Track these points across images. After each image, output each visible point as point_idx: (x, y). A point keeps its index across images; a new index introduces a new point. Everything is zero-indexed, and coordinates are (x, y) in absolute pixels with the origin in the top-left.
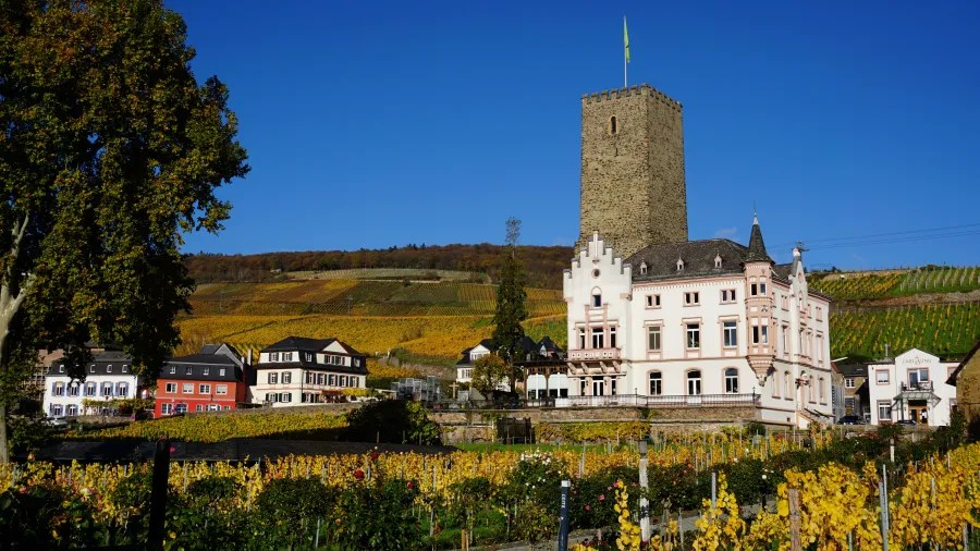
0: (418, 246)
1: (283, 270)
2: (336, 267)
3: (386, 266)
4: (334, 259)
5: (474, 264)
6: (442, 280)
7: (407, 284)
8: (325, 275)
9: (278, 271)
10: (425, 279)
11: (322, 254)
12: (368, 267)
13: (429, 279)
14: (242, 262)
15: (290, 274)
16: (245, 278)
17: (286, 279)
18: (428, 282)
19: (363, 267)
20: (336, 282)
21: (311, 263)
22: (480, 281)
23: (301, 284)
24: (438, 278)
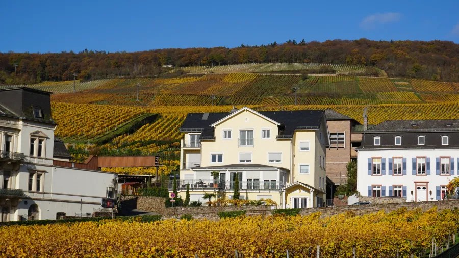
0: (298, 42)
1: (174, 65)
2: (224, 63)
3: (275, 61)
4: (223, 55)
5: (363, 59)
6: (337, 73)
7: (305, 78)
8: (219, 70)
9: (170, 66)
10: (320, 72)
11: (208, 51)
12: (256, 62)
13: (325, 73)
14: (134, 59)
15: (185, 69)
16: (140, 74)
17: (182, 74)
18: (324, 75)
19: (251, 62)
20: (234, 76)
21: (200, 58)
22: (376, 74)
23: (199, 78)
24: (333, 72)
